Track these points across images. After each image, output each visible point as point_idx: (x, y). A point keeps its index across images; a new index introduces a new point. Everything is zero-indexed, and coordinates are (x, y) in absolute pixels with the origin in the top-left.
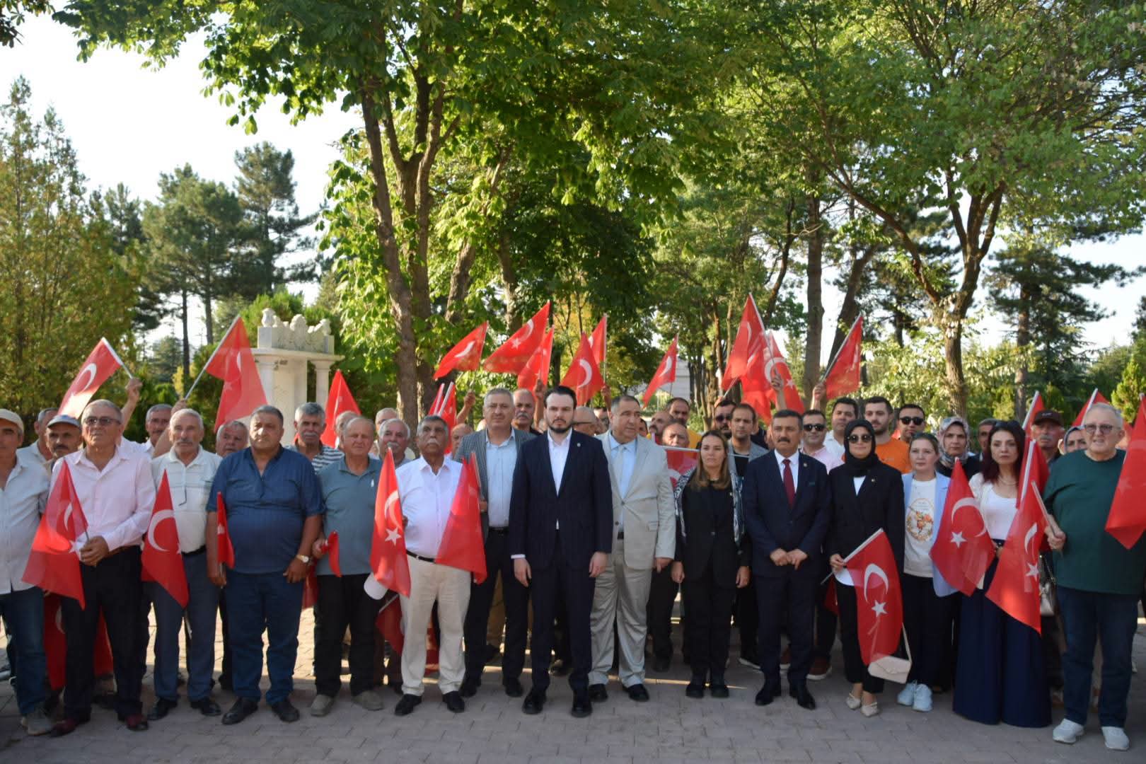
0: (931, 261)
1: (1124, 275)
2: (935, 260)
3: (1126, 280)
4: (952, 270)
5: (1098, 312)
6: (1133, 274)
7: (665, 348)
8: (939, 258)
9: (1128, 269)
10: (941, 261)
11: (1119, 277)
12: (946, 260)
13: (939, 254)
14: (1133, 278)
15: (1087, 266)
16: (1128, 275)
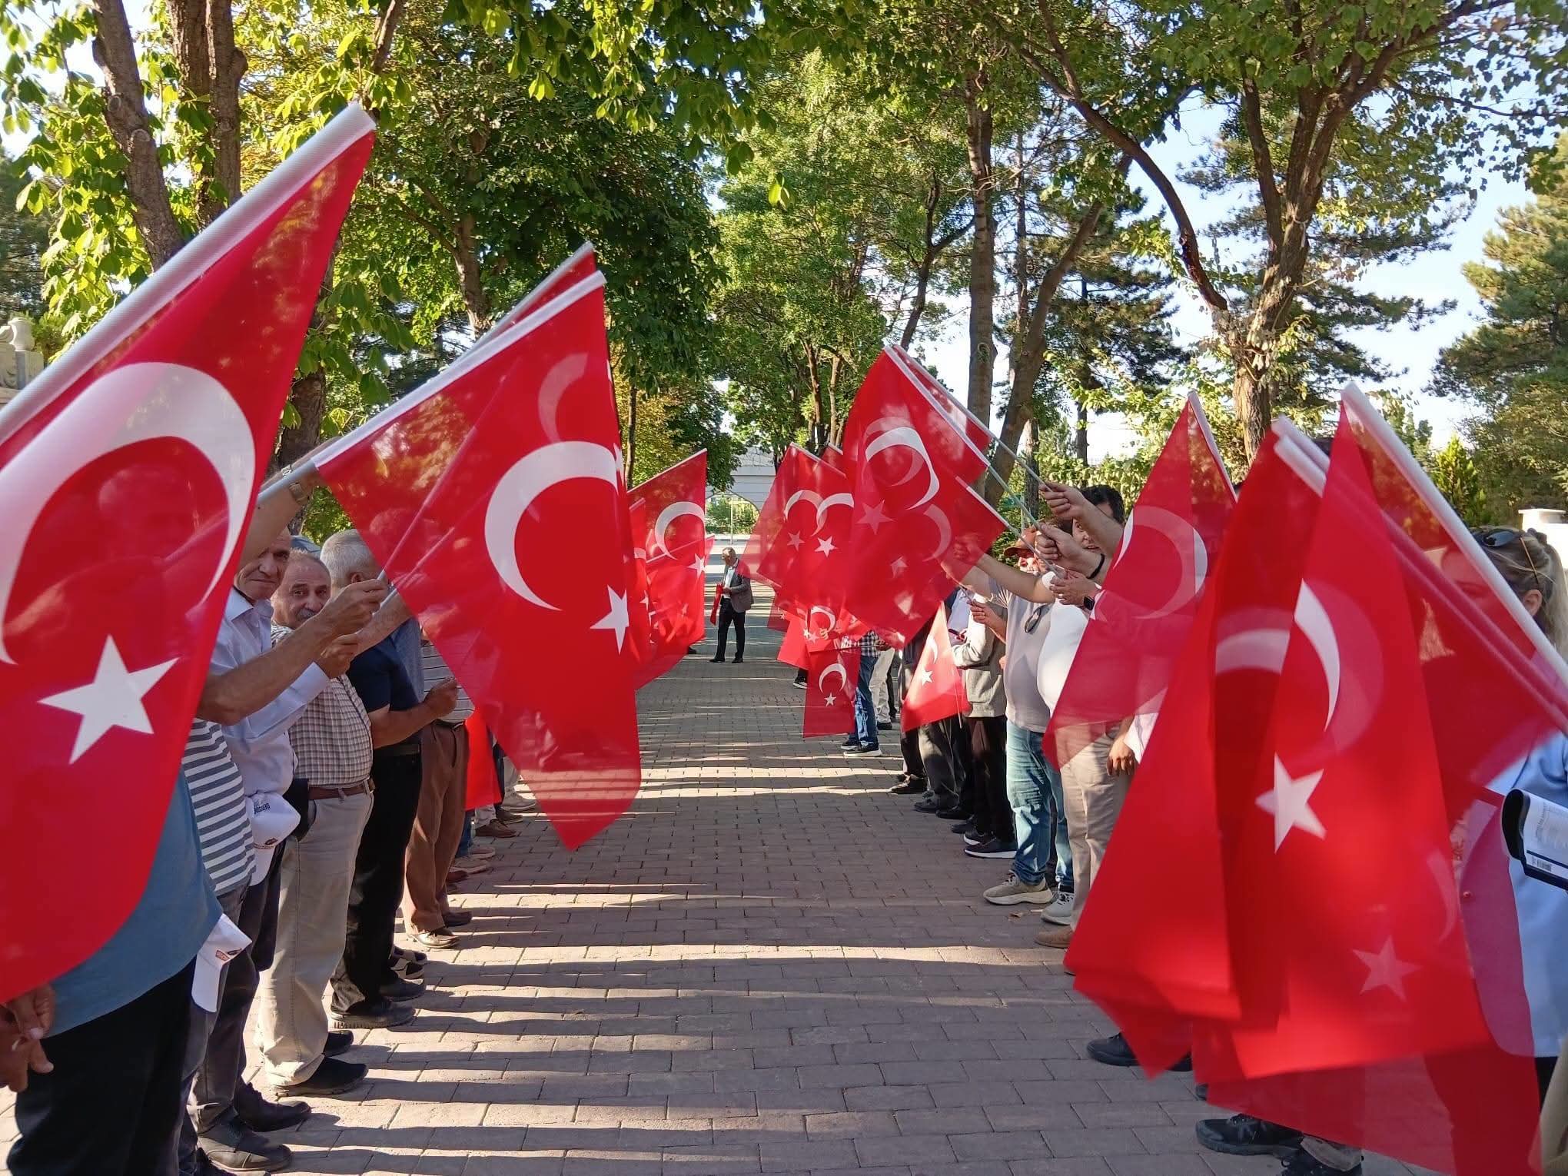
0: (1132, 296)
1: (1421, 312)
2: (1138, 293)
3: (1426, 318)
4: (1163, 310)
5: (1376, 369)
6: (1435, 311)
7: (739, 437)
8: (1144, 291)
9: (1428, 305)
10: (1146, 296)
11: (1415, 316)
12: (1154, 295)
13: (1144, 286)
14: (1435, 317)
15: (1368, 300)
16: (1429, 312)
